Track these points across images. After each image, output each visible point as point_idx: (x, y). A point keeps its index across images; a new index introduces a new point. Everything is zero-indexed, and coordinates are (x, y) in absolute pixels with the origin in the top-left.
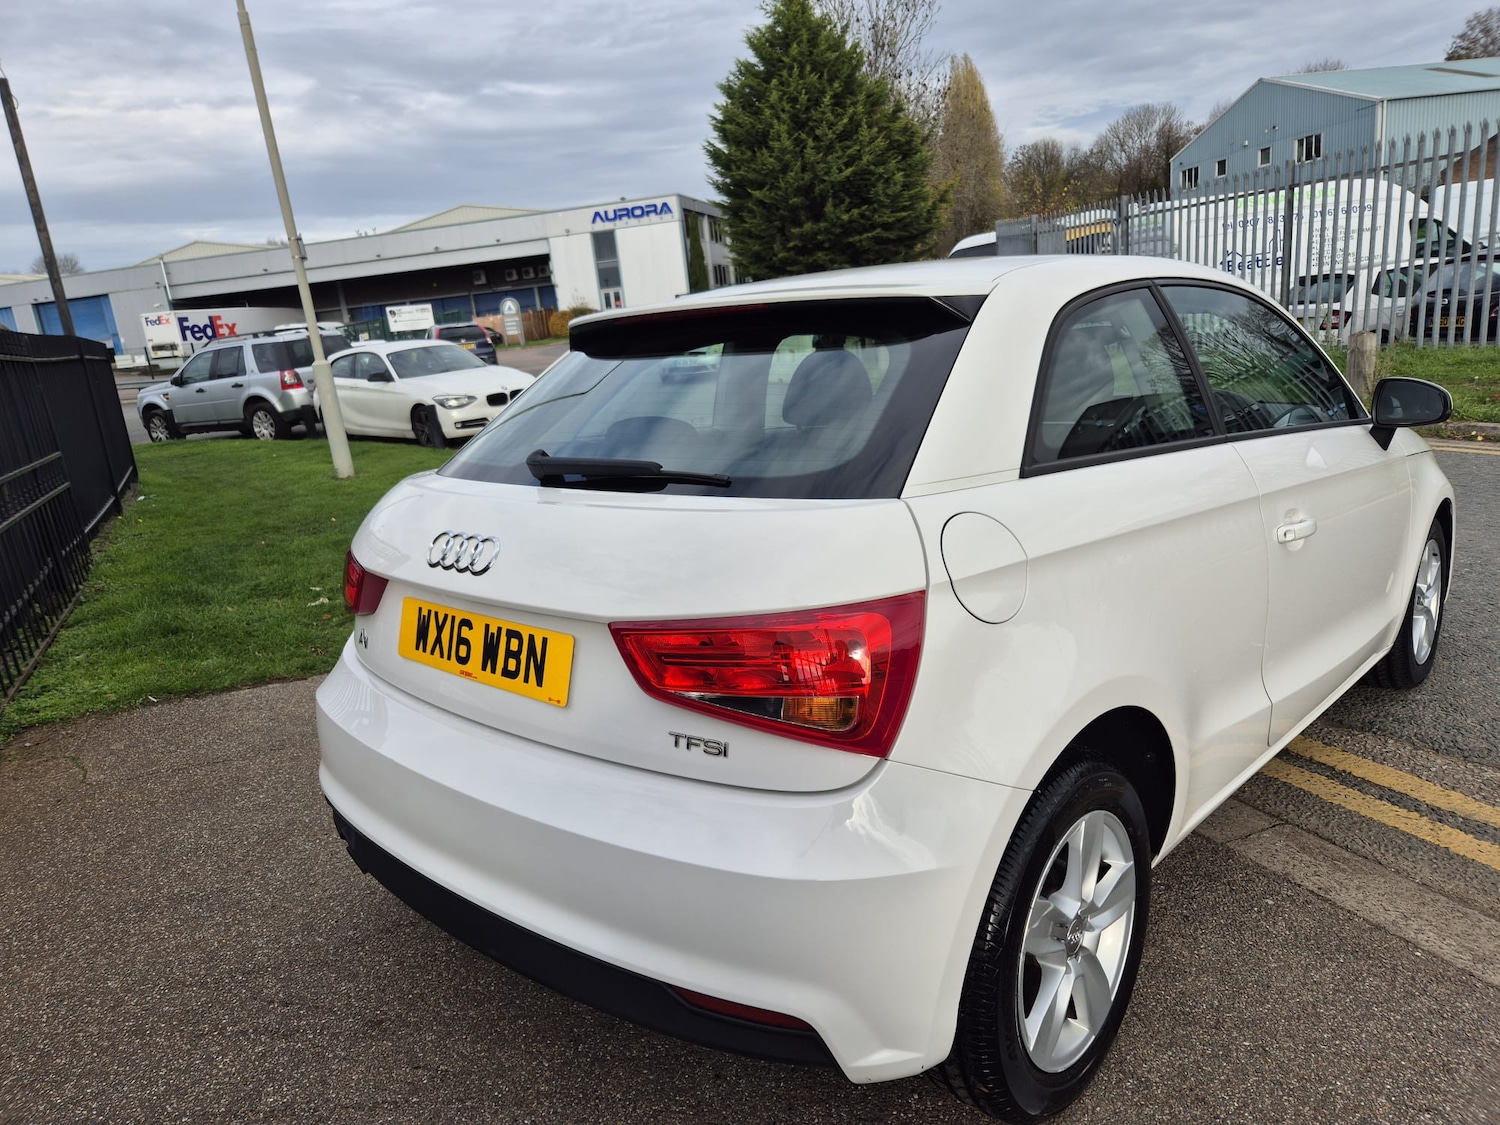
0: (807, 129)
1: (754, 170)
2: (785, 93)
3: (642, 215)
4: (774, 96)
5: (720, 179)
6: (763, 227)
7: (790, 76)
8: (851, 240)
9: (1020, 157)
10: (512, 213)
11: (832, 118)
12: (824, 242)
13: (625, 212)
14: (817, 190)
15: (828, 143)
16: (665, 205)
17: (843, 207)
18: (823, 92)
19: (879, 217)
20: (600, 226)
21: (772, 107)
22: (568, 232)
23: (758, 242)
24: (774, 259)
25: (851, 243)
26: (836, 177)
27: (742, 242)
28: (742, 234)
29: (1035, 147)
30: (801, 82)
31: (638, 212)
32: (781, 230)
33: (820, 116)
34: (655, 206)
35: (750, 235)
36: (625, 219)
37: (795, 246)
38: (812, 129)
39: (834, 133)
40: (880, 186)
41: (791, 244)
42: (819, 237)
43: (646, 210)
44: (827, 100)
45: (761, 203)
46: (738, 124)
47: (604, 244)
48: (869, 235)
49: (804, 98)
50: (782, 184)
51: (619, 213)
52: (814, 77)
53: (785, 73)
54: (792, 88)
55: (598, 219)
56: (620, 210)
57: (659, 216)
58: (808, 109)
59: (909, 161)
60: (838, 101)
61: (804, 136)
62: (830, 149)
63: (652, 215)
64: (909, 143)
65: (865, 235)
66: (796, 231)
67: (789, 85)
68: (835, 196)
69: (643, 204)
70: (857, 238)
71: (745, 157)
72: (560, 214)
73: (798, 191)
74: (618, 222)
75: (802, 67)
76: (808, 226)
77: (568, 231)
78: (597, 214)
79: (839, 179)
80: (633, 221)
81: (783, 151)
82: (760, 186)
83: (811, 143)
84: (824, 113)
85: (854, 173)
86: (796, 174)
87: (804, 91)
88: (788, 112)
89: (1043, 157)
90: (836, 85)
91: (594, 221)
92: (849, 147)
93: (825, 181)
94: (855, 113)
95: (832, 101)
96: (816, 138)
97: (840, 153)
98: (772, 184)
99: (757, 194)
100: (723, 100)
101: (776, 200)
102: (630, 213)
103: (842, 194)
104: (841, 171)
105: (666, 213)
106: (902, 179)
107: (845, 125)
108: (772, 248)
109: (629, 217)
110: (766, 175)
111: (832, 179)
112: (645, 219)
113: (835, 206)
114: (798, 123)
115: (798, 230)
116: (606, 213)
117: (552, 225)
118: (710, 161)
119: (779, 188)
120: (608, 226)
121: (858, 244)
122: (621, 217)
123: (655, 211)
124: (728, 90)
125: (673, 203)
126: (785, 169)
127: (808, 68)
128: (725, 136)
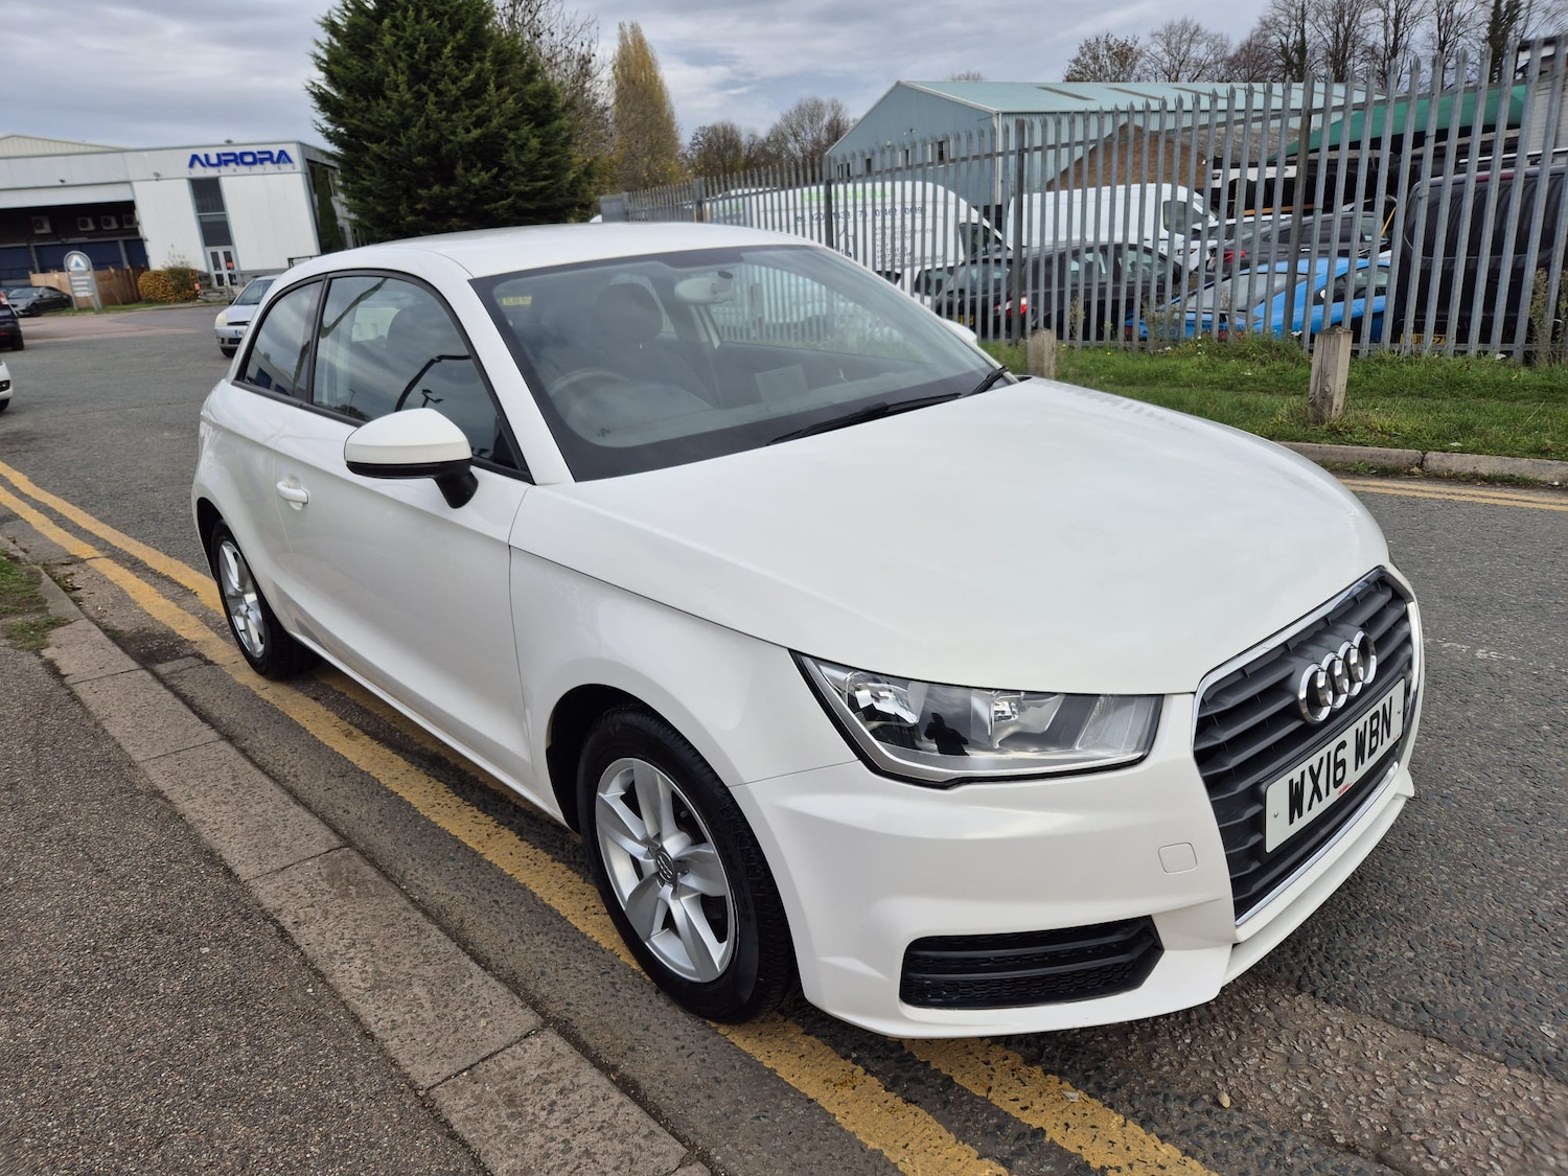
0: (429, 82)
1: (368, 120)
2: (400, 38)
3: (254, 163)
4: (388, 40)
5: (331, 128)
6: (385, 186)
7: (405, 18)
8: (486, 207)
9: (701, 139)
10: (83, 149)
11: (456, 72)
12: (456, 208)
13: (232, 158)
14: (444, 150)
15: (452, 99)
16: (282, 153)
17: (474, 171)
18: (445, 43)
19: (516, 185)
20: (200, 172)
21: (386, 52)
22: (158, 177)
23: (382, 202)
24: (401, 222)
25: (486, 211)
26: (462, 136)
27: (361, 200)
28: (361, 192)
29: (714, 129)
30: (418, 27)
31: (249, 159)
32: (407, 191)
33: (440, 69)
34: (270, 153)
35: (369, 192)
36: (232, 166)
37: (424, 209)
38: (435, 82)
39: (458, 89)
40: (512, 154)
41: (419, 206)
42: (451, 202)
43: (259, 156)
44: (447, 50)
45: (378, 158)
46: (345, 67)
47: (207, 194)
48: (505, 202)
49: (422, 46)
50: (404, 140)
51: (223, 158)
52: (432, 24)
53: (398, 14)
54: (408, 33)
55: (197, 164)
56: (224, 154)
57: (276, 166)
58: (428, 58)
59: (547, 128)
60: (464, 55)
61: (425, 88)
62: (455, 106)
63: (268, 164)
64: (547, 107)
65: (500, 203)
66: (423, 192)
67: (404, 30)
68: (465, 159)
69: (254, 149)
70: (493, 206)
71: (359, 105)
72: (146, 154)
73: (422, 150)
74: (223, 169)
75: (418, 11)
76: (436, 189)
77: (157, 175)
78: (195, 158)
79: (467, 140)
80: (242, 169)
81: (403, 104)
82: (378, 140)
83: (432, 97)
84: (445, 66)
85: (485, 136)
86: (420, 131)
87: (422, 39)
88: (406, 61)
89: (722, 140)
90: (459, 36)
91: (191, 165)
92: (477, 107)
93: (450, 141)
94: (482, 70)
95: (456, 53)
96: (439, 93)
97: (467, 113)
98: (392, 138)
99: (374, 147)
100: (324, 37)
101: (396, 155)
102: (238, 159)
103: (473, 157)
104: (468, 131)
105: (284, 162)
106: (538, 146)
107: (472, 81)
108: (398, 211)
109: (237, 164)
110: (383, 128)
111: (459, 139)
112: (258, 168)
113: (467, 170)
114: (417, 75)
115: (426, 191)
116: (206, 156)
117: (134, 167)
118: (317, 105)
119: (401, 144)
120: (211, 172)
121: (494, 213)
122: (226, 163)
123: (271, 158)
124: (332, 27)
125: (293, 152)
126: (406, 124)
127: (425, 12)
128: (332, 78)
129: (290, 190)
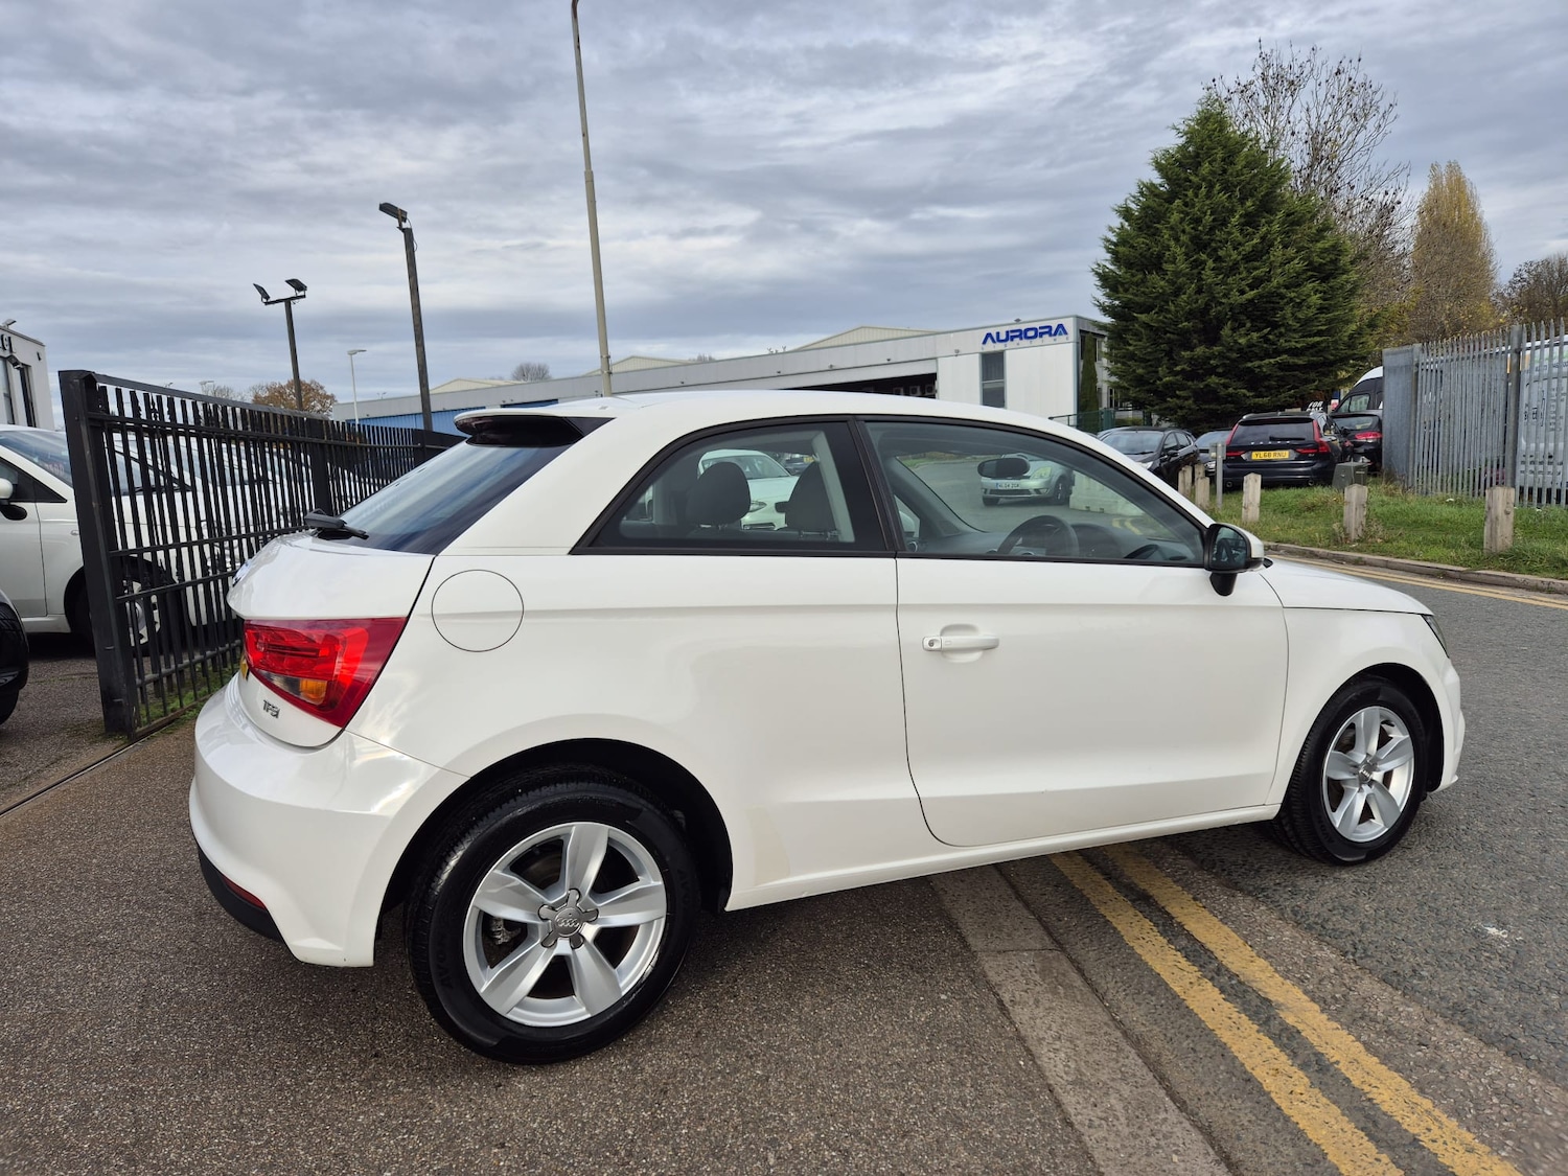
0: (1209, 250)
1: (1143, 292)
2: (1187, 214)
3: (1035, 337)
4: (1175, 217)
5: (1107, 302)
6: (1149, 350)
7: (1196, 195)
8: (1249, 365)
9: (1525, 276)
10: (907, 334)
11: (1240, 238)
12: (1217, 366)
13: (1018, 334)
14: (1213, 313)
15: (1231, 264)
16: (1060, 326)
17: (1242, 331)
18: (1232, 212)
19: (1286, 341)
20: (991, 347)
21: (1172, 228)
22: (957, 353)
23: (1142, 365)
24: (1158, 382)
25: (1249, 368)
26: (1236, 298)
27: (1124, 364)
28: (1124, 356)
29: (1546, 263)
30: (1208, 202)
31: (1031, 334)
32: (1169, 354)
33: (1224, 237)
34: (1050, 327)
35: (1132, 356)
36: (1017, 340)
37: (1183, 369)
38: (1216, 250)
39: (1239, 254)
40: (1288, 310)
41: (1178, 368)
42: (1212, 362)
43: (1040, 331)
44: (1234, 220)
45: (1147, 326)
46: (1131, 246)
47: (993, 365)
48: (1272, 361)
49: (1208, 218)
50: (1172, 308)
51: (1011, 334)
52: (1223, 197)
53: (1190, 193)
54: (1196, 209)
55: (989, 340)
56: (1012, 331)
57: (1053, 338)
58: (1212, 229)
59: (1332, 283)
60: (1250, 221)
61: (1204, 257)
62: (1232, 270)
63: (1046, 337)
64: (1334, 262)
65: (1267, 361)
66: (1186, 354)
67: (1193, 206)
68: (1234, 318)
69: (1037, 325)
70: (1257, 363)
71: (1134, 279)
72: (952, 335)
73: (1190, 316)
74: (1009, 344)
75: (1211, 186)
76: (1200, 350)
77: (957, 351)
78: (989, 335)
79: (1240, 301)
80: (1025, 342)
81: (1177, 274)
82: (1147, 310)
83: (1210, 263)
84: (1230, 233)
85: (1261, 296)
86: (1189, 297)
87: (1210, 212)
88: (1189, 233)
89: (1556, 274)
90: (1249, 203)
91: (985, 342)
92: (1256, 268)
93: (1221, 304)
94: (1269, 232)
95: (1243, 220)
96: (1218, 259)
97: (1244, 274)
98: (1161, 307)
99: (1143, 317)
100: (1117, 221)
101: (1164, 323)
102: (1022, 334)
103: (1242, 317)
104: (1242, 293)
105: (1060, 334)
106: (1319, 302)
107: (1255, 246)
108: (1157, 372)
109: (1021, 339)
110: (1155, 298)
111: (1232, 301)
112: (1038, 340)
113: (1234, 330)
114: (1199, 245)
115: (1188, 353)
116: (998, 334)
117: (942, 346)
118: (1099, 283)
119: (1169, 311)
120: (999, 347)
121: (1257, 370)
122: (1012, 338)
123: (1049, 333)
124: (1126, 213)
125: (1070, 325)
126: (1178, 292)
127: (1218, 187)
128: (1117, 258)
129: (1061, 357)
